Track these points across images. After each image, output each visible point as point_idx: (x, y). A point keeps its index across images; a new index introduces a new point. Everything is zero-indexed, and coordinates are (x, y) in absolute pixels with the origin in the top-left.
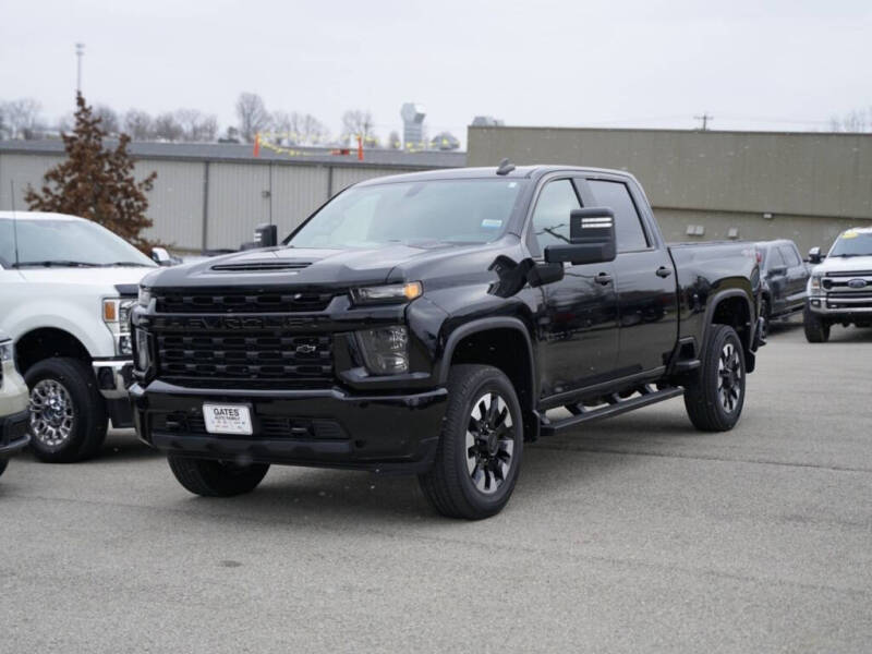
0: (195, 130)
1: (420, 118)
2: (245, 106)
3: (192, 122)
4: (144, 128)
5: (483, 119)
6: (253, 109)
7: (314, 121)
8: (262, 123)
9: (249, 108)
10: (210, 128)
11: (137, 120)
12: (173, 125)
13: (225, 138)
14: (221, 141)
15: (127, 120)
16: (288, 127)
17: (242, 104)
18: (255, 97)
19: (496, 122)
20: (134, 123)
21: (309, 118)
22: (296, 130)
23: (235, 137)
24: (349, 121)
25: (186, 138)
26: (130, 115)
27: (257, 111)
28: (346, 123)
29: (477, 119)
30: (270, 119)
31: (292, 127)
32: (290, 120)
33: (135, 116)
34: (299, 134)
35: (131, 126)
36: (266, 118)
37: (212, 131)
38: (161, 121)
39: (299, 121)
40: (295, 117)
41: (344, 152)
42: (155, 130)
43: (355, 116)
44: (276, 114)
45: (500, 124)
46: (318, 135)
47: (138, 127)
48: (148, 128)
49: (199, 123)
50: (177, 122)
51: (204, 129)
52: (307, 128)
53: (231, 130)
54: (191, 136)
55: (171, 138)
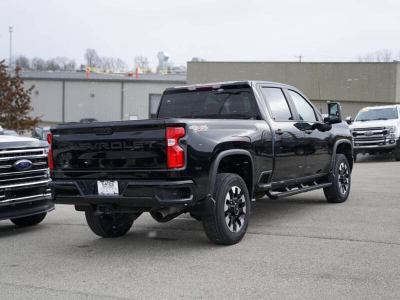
0: (65, 66)
1: (166, 58)
2: (89, 55)
3: (64, 62)
4: (41, 66)
5: (196, 59)
6: (92, 56)
7: (121, 61)
8: (96, 63)
9: (91, 56)
10: (72, 65)
11: (38, 62)
12: (55, 64)
13: (80, 70)
14: (78, 71)
15: (33, 62)
16: (109, 64)
17: (87, 55)
18: (93, 51)
19: (202, 60)
20: (36, 63)
21: (118, 60)
22: (112, 65)
23: (84, 69)
24: (137, 61)
25: (61, 70)
26: (34, 60)
27: (94, 57)
28: (136, 62)
29: (193, 59)
30: (101, 60)
31: (111, 64)
32: (110, 61)
33: (37, 60)
34: (114, 67)
35: (35, 65)
36: (99, 60)
37: (73, 66)
38: (49, 62)
39: (114, 61)
40: (112, 59)
41: (130, 75)
42: (47, 66)
43: (140, 59)
44: (104, 58)
45: (204, 61)
46: (123, 67)
47: (38, 65)
48: (43, 66)
49: (67, 63)
50: (56, 63)
51: (70, 65)
52: (118, 65)
53: (82, 66)
54: (64, 69)
55: (54, 70)
